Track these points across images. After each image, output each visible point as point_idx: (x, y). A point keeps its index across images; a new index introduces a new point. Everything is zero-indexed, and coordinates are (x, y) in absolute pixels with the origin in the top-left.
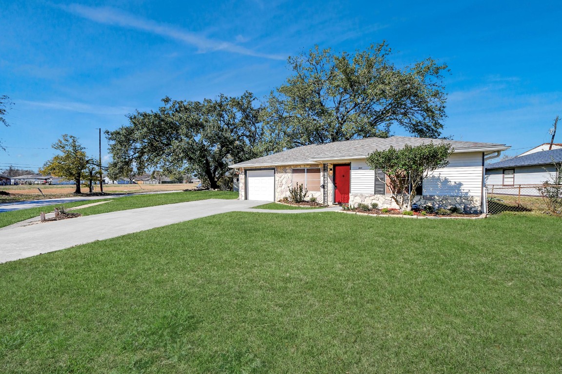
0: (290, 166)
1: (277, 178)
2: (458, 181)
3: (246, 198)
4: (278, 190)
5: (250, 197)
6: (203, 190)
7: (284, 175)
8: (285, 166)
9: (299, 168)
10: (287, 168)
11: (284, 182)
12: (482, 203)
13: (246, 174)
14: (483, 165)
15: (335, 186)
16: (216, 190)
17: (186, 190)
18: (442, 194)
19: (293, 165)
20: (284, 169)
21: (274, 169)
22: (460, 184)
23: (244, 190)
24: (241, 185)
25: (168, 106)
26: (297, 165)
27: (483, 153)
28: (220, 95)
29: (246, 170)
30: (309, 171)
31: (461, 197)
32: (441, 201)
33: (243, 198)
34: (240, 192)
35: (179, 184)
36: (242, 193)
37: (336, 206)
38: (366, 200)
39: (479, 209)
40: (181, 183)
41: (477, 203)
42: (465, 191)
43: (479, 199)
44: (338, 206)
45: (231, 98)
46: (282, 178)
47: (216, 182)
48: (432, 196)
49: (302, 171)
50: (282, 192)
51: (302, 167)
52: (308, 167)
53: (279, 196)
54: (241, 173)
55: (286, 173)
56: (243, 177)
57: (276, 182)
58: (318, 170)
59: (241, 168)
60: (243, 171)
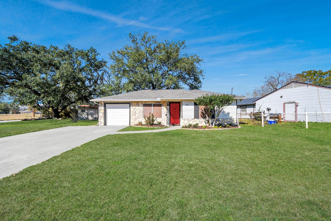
0: (142, 102)
1: (132, 110)
2: (228, 112)
3: (105, 124)
4: (133, 118)
5: (108, 123)
6: (45, 119)
7: (137, 108)
8: (138, 102)
9: (147, 103)
10: (139, 103)
11: (137, 112)
12: (237, 121)
13: (105, 106)
14: (237, 105)
15: (170, 115)
16: (60, 119)
17: (25, 120)
18: (222, 118)
19: (144, 102)
20: (137, 103)
21: (129, 103)
22: (229, 113)
23: (103, 118)
24: (101, 114)
25: (15, 44)
26: (146, 102)
27: (237, 100)
28: (67, 45)
29: (105, 104)
30: (154, 105)
31: (229, 119)
32: (222, 121)
33: (103, 124)
34: (99, 120)
35: (5, 114)
36: (101, 120)
37: (171, 126)
38: (190, 122)
39: (236, 124)
40: (7, 113)
41: (235, 121)
42: (231, 116)
43: (236, 119)
44: (172, 126)
45: (77, 49)
46: (135, 110)
47: (60, 112)
48: (219, 119)
49: (150, 105)
50: (136, 119)
51: (150, 103)
52: (154, 103)
53: (134, 122)
54: (101, 105)
55: (139, 106)
56: (103, 108)
57: (131, 112)
58: (160, 105)
59: (101, 102)
60: (103, 104)
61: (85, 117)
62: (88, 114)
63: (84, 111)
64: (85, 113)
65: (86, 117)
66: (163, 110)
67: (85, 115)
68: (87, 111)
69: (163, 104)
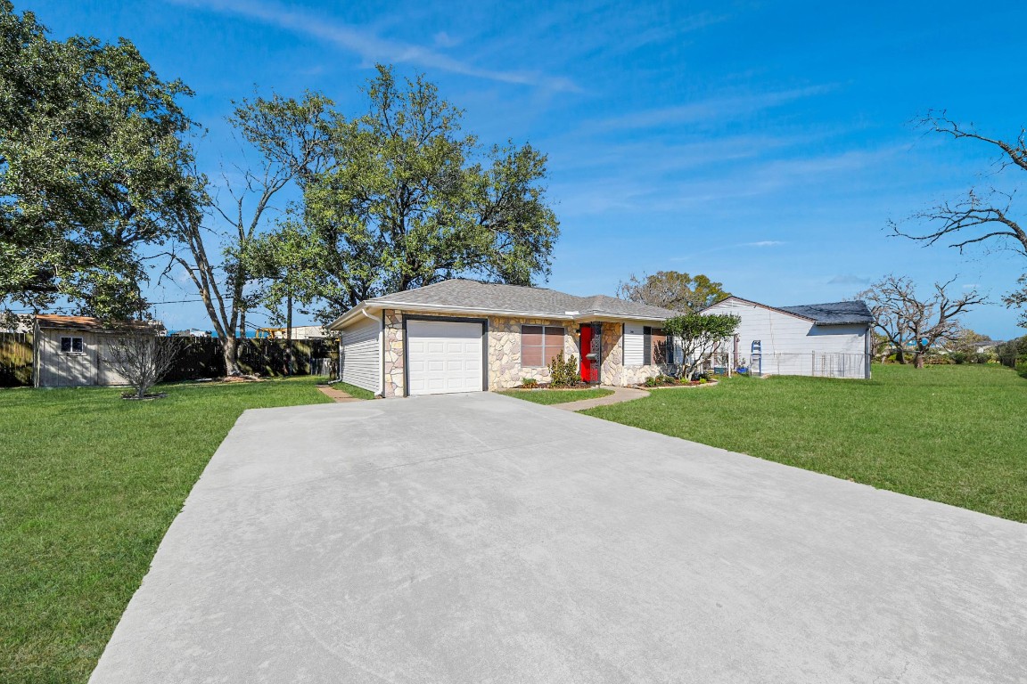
0: (517, 319)
1: (491, 341)
3: (407, 394)
4: (494, 366)
7: (506, 336)
8: (507, 319)
9: (532, 324)
10: (512, 322)
11: (506, 349)
13: (404, 327)
15: (581, 357)
19: (523, 318)
20: (506, 323)
21: (485, 323)
23: (401, 371)
26: (530, 319)
29: (405, 318)
30: (550, 331)
33: (399, 392)
34: (386, 377)
36: (393, 377)
38: (637, 373)
46: (502, 342)
49: (537, 330)
50: (502, 371)
51: (539, 323)
52: (547, 324)
53: (497, 379)
54: (393, 324)
55: (511, 332)
56: (399, 335)
57: (491, 350)
58: (561, 331)
59: (394, 310)
60: (399, 318)
61: (85, 377)
62: (98, 362)
63: (77, 346)
64: (84, 357)
65: (88, 375)
66: (566, 345)
67: (82, 365)
68: (93, 347)
69: (567, 326)
